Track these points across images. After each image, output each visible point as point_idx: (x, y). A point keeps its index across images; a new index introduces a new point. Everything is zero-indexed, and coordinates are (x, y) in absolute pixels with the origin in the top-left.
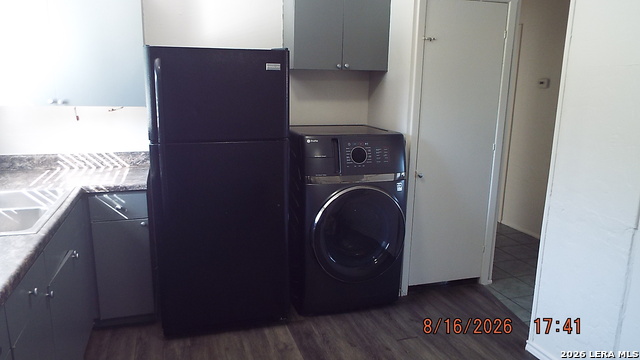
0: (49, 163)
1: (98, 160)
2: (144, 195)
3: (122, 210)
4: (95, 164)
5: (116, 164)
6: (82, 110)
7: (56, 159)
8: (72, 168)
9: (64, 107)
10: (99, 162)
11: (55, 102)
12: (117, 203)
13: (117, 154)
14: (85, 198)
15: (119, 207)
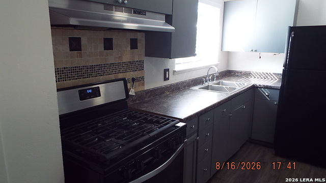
0: (247, 75)
1: (266, 75)
2: (279, 91)
3: (268, 96)
4: (264, 77)
5: (273, 78)
6: (263, 54)
7: (250, 73)
8: (255, 77)
9: (255, 53)
10: (266, 76)
11: (252, 51)
12: (266, 93)
13: (274, 74)
14: (254, 88)
15: (267, 94)
